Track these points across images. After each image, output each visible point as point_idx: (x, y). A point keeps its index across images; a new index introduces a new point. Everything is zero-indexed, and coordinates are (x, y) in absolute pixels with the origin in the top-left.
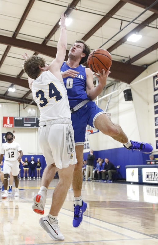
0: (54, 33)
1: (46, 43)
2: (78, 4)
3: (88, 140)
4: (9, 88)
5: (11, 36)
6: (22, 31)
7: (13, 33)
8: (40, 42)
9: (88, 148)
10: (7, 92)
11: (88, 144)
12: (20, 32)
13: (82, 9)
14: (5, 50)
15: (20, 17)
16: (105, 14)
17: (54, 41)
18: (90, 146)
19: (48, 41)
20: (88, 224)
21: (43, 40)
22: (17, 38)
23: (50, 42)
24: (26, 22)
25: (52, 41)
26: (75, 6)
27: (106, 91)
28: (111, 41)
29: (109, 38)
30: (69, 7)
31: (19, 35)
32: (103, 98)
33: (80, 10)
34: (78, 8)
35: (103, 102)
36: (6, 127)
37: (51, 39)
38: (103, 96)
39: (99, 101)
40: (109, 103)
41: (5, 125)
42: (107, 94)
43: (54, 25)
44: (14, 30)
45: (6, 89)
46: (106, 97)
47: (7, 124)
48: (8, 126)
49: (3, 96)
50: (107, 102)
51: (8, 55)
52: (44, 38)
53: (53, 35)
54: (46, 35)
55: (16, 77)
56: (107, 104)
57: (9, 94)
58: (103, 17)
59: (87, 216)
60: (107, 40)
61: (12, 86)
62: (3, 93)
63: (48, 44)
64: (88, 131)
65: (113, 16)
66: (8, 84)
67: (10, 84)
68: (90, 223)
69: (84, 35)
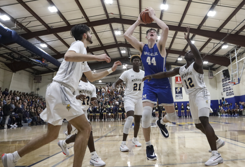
0: (205, 21)
2: (219, 2)
3: (232, 89)
4: (178, 58)
5: (177, 25)
6: (184, 21)
7: (179, 23)
8: (196, 27)
9: (233, 94)
10: (177, 61)
11: (233, 91)
12: (183, 22)
13: (221, 5)
14: (174, 34)
15: (183, 13)
16: (237, 7)
17: (205, 26)
18: (234, 93)
19: (201, 27)
20: (237, 146)
22: (181, 26)
24: (186, 16)
25: (204, 26)
26: (217, 4)
27: (242, 56)
28: (242, 23)
29: (241, 22)
30: (213, 4)
31: (182, 24)
32: (240, 60)
33: (220, 6)
34: (219, 4)
35: (241, 64)
36: (177, 83)
37: (203, 25)
38: (240, 59)
39: (238, 63)
40: (244, 64)
41: (177, 82)
42: (243, 58)
43: (205, 16)
44: (179, 21)
45: (176, 59)
46: (242, 60)
47: (178, 81)
48: (179, 82)
49: (175, 64)
50: (243, 63)
51: (176, 37)
52: (199, 25)
53: (204, 22)
54: (200, 23)
55: (182, 51)
56: (244, 65)
57: (178, 62)
58: (235, 9)
59: (236, 141)
60: (240, 23)
61: (180, 57)
62: (175, 61)
63: (201, 29)
64: (232, 83)
65: (242, 8)
66: (177, 56)
67: (178, 55)
68: (237, 145)
69: (224, 21)
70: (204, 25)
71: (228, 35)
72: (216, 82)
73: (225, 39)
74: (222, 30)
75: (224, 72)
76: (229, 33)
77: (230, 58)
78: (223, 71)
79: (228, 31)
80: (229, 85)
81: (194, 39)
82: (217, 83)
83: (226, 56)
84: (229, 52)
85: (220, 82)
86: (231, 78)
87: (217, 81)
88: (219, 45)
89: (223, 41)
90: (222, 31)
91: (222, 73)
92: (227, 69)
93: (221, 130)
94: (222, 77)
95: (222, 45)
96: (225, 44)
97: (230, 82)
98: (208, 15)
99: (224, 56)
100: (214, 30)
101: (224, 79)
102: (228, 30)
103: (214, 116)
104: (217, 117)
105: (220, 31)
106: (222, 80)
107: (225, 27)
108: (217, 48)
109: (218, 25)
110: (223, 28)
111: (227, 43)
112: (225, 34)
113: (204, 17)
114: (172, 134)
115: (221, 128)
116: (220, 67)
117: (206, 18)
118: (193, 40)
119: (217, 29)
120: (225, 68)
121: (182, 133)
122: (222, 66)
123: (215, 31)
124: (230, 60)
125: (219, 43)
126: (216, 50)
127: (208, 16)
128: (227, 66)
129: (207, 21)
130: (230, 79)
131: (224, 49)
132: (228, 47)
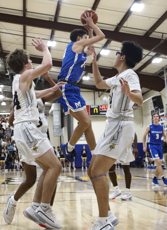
0: (126, 20)
1: (119, 30)
4: (83, 77)
8: (112, 29)
10: (82, 81)
17: (127, 27)
19: (120, 28)
21: (116, 27)
23: (122, 28)
25: (124, 27)
37: (123, 26)
43: (126, 11)
49: (78, 85)
52: (116, 25)
53: (125, 21)
54: (118, 22)
55: (90, 65)
57: (84, 83)
61: (86, 74)
63: (121, 31)
69: (157, 20)
70: (125, 25)
71: (162, 41)
72: (142, 115)
73: (158, 48)
74: (153, 33)
75: (155, 100)
76: (164, 38)
77: (164, 78)
78: (153, 98)
79: (163, 36)
80: (161, 120)
81: (108, 47)
82: (144, 117)
83: (159, 74)
84: (163, 69)
85: (148, 115)
86: (165, 109)
87: (144, 113)
88: (148, 58)
89: (154, 51)
90: (154, 35)
91: (152, 101)
92: (159, 95)
93: (149, 190)
94: (151, 107)
95: (153, 57)
96: (157, 56)
97: (163, 115)
98: (131, 10)
99: (155, 75)
100: (141, 33)
101: (154, 111)
102: (163, 33)
103: (138, 167)
104: (142, 169)
105: (150, 36)
106: (152, 112)
107: (159, 29)
108: (145, 62)
109: (147, 26)
110: (155, 31)
111: (160, 55)
112: (159, 40)
113: (125, 13)
114: (71, 195)
115: (148, 187)
116: (149, 91)
117: (128, 14)
118: (108, 49)
119: (146, 32)
120: (156, 94)
121: (85, 192)
122: (152, 91)
123: (142, 35)
124: (164, 81)
125: (148, 55)
126: (142, 64)
127: (132, 12)
128: (160, 91)
129: (129, 19)
130: (163, 111)
131: (156, 63)
132: (162, 61)
